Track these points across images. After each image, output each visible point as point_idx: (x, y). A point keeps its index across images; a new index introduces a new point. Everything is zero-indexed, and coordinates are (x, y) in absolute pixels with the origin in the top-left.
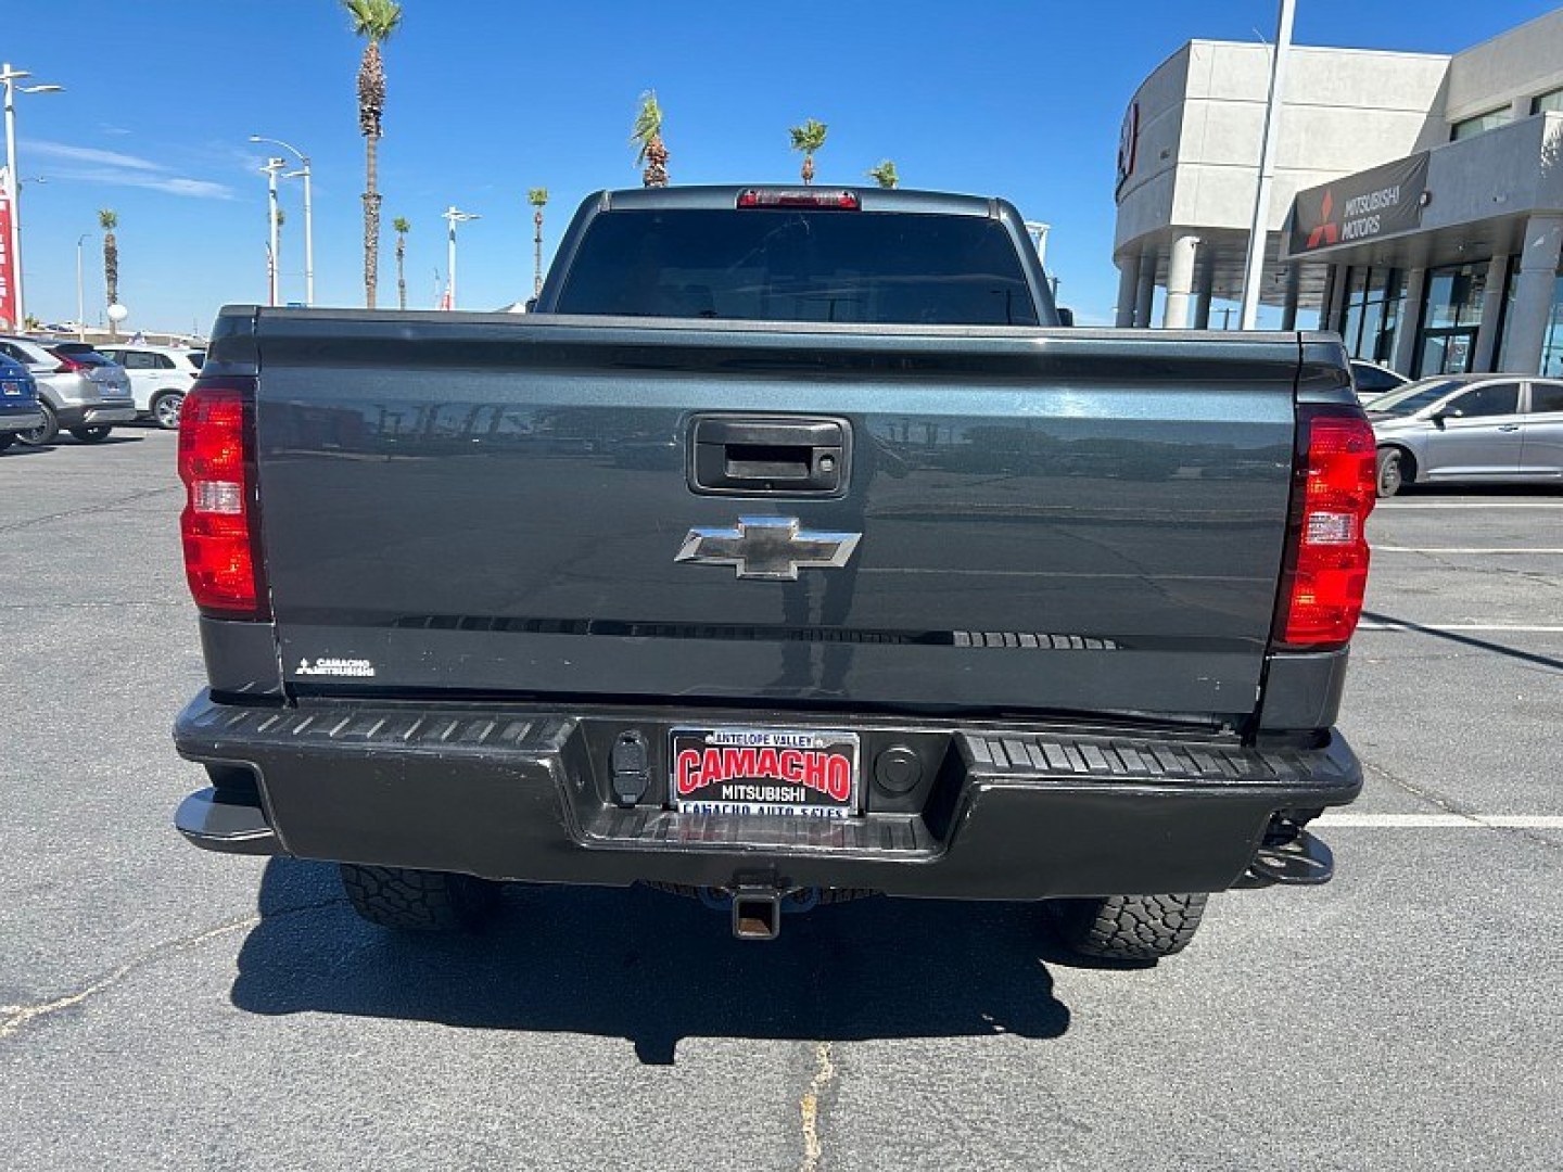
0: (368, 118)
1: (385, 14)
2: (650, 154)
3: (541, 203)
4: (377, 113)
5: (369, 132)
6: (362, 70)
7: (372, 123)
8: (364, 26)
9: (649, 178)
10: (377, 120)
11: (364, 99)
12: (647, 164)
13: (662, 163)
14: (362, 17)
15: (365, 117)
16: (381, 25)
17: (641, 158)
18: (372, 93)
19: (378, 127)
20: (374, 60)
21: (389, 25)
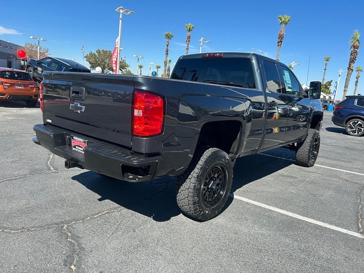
0: (279, 43)
1: (287, 19)
2: (354, 46)
3: (328, 60)
4: (281, 41)
5: (279, 46)
6: (280, 32)
7: (280, 44)
8: (282, 22)
9: (352, 53)
10: (281, 43)
11: (279, 39)
12: (352, 49)
13: (357, 49)
14: (282, 20)
15: (279, 42)
16: (286, 21)
17: (351, 47)
18: (281, 37)
19: (281, 44)
20: (283, 30)
21: (288, 21)
